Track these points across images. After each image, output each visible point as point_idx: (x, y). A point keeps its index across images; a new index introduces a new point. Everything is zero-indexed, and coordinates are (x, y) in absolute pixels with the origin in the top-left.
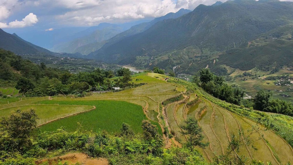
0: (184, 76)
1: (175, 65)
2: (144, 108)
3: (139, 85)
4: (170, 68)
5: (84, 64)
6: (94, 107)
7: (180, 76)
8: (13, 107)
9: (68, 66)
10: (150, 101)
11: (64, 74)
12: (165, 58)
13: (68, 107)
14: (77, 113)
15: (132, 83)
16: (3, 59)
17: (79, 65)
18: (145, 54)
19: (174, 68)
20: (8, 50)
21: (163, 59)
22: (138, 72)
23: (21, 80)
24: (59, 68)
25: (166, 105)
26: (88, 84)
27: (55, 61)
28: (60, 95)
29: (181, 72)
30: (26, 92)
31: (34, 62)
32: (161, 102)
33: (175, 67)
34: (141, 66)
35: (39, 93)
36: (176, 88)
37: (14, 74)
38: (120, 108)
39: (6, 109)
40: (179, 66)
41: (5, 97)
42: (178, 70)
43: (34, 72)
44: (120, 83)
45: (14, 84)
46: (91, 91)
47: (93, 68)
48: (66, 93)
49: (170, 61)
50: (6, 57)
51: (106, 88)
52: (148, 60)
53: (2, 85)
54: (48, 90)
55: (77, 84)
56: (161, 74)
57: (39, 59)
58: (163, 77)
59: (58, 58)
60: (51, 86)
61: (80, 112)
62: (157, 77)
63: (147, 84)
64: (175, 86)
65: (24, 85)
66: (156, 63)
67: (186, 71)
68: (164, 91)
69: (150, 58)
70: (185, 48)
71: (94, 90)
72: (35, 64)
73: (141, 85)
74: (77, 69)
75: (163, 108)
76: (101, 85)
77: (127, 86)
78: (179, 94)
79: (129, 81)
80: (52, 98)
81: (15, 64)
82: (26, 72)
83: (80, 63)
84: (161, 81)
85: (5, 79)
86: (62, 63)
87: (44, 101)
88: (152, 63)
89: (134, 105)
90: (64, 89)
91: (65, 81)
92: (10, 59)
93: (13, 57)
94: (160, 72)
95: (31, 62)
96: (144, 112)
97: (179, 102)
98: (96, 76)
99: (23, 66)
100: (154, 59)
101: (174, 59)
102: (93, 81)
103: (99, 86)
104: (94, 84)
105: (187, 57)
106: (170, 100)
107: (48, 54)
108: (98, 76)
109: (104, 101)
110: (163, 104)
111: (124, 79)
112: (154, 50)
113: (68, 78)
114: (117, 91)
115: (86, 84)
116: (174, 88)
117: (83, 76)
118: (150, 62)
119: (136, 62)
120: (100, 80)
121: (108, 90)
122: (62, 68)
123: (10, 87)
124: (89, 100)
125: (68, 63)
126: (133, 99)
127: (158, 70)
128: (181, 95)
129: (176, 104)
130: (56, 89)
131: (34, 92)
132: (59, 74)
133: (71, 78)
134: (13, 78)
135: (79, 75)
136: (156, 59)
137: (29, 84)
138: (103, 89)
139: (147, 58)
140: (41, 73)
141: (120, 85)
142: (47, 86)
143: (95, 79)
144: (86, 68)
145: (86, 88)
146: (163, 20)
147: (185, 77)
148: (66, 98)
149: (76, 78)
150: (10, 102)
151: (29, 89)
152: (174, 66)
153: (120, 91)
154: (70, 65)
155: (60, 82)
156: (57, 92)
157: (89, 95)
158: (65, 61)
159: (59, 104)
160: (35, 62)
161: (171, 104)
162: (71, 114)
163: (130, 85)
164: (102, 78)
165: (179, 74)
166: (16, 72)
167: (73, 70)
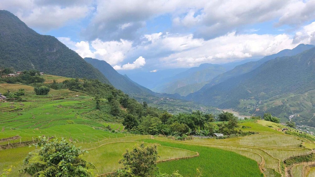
0: (305, 128)
1: (293, 112)
2: (259, 165)
3: (247, 133)
4: (285, 116)
5: (182, 106)
6: (197, 154)
7: (299, 128)
8: (121, 142)
9: (166, 106)
10: (266, 156)
11: (164, 114)
12: (279, 102)
13: (170, 150)
14: (179, 158)
15: (238, 131)
16: (115, 96)
17: (176, 106)
18: (251, 98)
19: (290, 116)
20: (118, 90)
21: (274, 104)
22: (243, 118)
23: (128, 117)
24: (159, 108)
25: (289, 164)
26: (188, 127)
27: (155, 101)
28: (160, 135)
29: (301, 123)
30: (131, 128)
31: (137, 100)
32: (283, 160)
33: (293, 116)
34: (245, 112)
35: (142, 131)
36: (303, 143)
37: (121, 111)
38: (228, 159)
39: (115, 143)
40: (299, 115)
41: (113, 132)
42: (296, 120)
43: (138, 110)
44: (224, 129)
45: (120, 121)
46: (191, 134)
47: (190, 111)
48: (166, 134)
49: (284, 107)
50: (117, 96)
51: (207, 133)
52: (255, 105)
53: (110, 120)
54: (150, 129)
55: (178, 125)
56: (275, 123)
57: (142, 99)
58: (278, 127)
59: (158, 98)
60: (153, 124)
61: (182, 158)
62: (270, 126)
63: (258, 133)
64: (299, 140)
65: (130, 121)
66: (266, 109)
67: (309, 121)
68: (284, 145)
69: (257, 103)
70: (306, 92)
71: (194, 134)
72: (138, 103)
73: (251, 134)
74: (175, 110)
75: (286, 169)
76: (201, 130)
77: (233, 133)
78: (308, 153)
79: (235, 128)
80: (154, 137)
81: (124, 102)
82: (131, 110)
83: (179, 104)
84: (276, 132)
85: (114, 115)
86: (162, 103)
87: (147, 140)
88: (260, 109)
89: (245, 158)
90: (165, 130)
91: (164, 121)
92: (120, 97)
93: (122, 95)
94: (273, 120)
95: (135, 101)
96: (261, 169)
97: (310, 163)
98: (196, 119)
99: (130, 104)
100: (262, 104)
101: (291, 106)
102: (194, 124)
103: (199, 130)
104: (194, 127)
105: (309, 104)
106: (295, 158)
107: (150, 93)
108: (198, 119)
109: (208, 148)
110: (285, 162)
111: (229, 124)
112: (263, 93)
113: (168, 118)
114: (221, 138)
115: (185, 126)
116: (299, 142)
117: (183, 117)
118: (257, 107)
119: (240, 106)
120: (200, 123)
121: (209, 135)
122: (161, 109)
123: (117, 123)
124: (190, 144)
125: (167, 104)
126: (242, 150)
127: (270, 118)
128: (312, 153)
129: (305, 166)
130: (158, 129)
131: (138, 129)
132: (159, 113)
133: (170, 119)
134: (120, 114)
135: (179, 117)
136: (266, 104)
137: (134, 121)
138: (203, 134)
139: (254, 102)
140: (143, 112)
141: (225, 131)
142: (149, 125)
143: (195, 122)
144: (184, 110)
145: (186, 131)
146: (275, 59)
147: (308, 130)
148: (167, 139)
149: (176, 119)
150: (118, 137)
151: (133, 126)
152: (291, 114)
153: (225, 138)
154: (168, 105)
155: (161, 122)
156: (158, 132)
157: (189, 139)
158: (164, 101)
159: (161, 145)
160: (139, 101)
161: (298, 164)
162: (173, 158)
163: (236, 132)
164: (202, 122)
165: (298, 124)
166: (123, 109)
167: (171, 111)
